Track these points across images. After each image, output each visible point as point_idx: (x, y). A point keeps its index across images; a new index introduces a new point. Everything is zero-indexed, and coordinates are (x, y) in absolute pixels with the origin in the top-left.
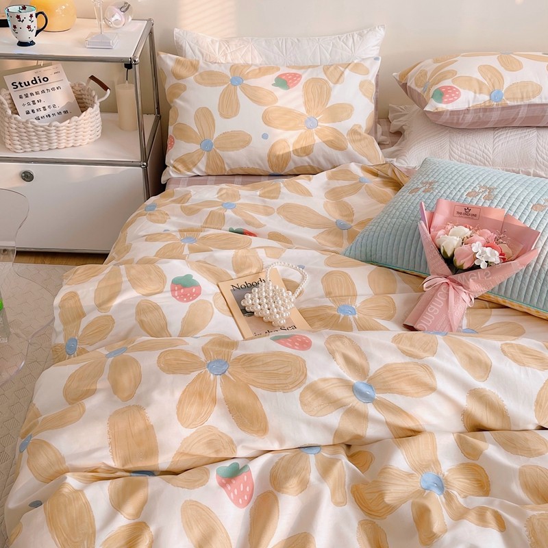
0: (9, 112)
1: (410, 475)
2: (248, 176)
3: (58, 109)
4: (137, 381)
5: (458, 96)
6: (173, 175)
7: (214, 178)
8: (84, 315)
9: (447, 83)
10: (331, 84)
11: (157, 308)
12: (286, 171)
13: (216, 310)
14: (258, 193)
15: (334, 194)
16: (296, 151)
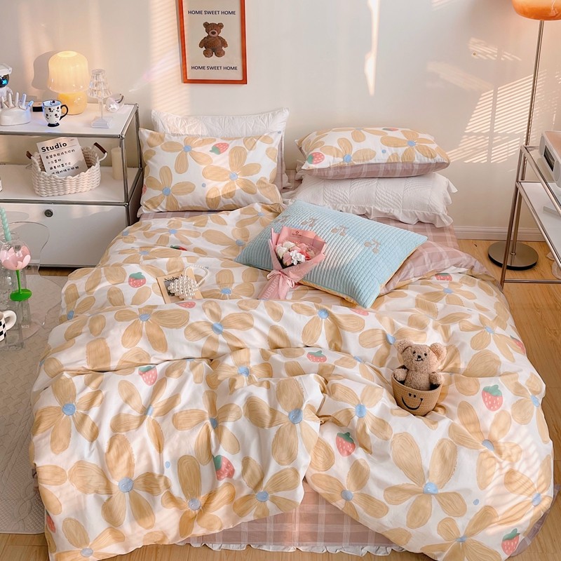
0: (40, 169)
1: (233, 367)
2: (194, 211)
3: (71, 166)
4: (103, 326)
5: (323, 159)
6: (145, 212)
7: (172, 213)
8: (79, 297)
9: (317, 150)
10: (247, 150)
11: (119, 291)
12: (218, 208)
13: (153, 292)
14: (193, 223)
15: (242, 224)
16: (224, 196)
